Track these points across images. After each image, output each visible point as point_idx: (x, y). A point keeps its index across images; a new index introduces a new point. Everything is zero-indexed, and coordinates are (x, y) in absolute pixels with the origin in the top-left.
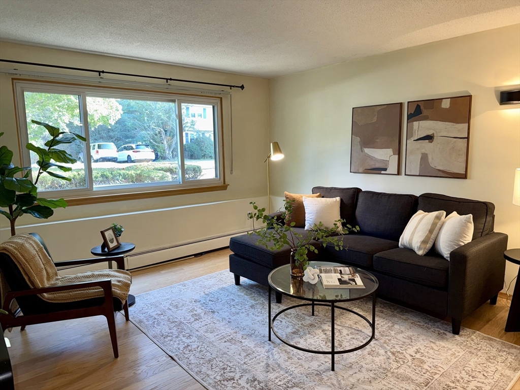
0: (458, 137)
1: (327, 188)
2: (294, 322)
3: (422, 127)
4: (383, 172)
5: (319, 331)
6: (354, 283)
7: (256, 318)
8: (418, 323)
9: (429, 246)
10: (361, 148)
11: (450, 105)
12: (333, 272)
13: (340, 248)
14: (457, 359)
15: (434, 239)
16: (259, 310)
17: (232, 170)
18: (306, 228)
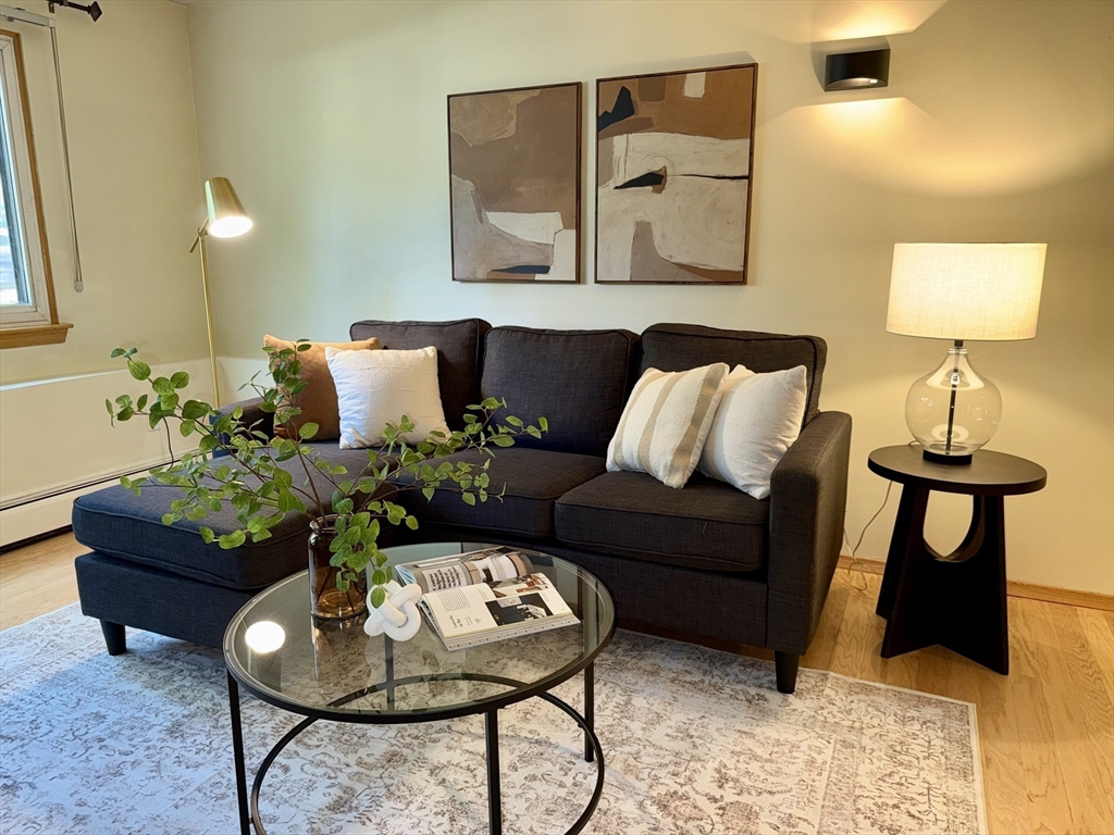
0: (727, 175)
1: (394, 325)
2: (330, 762)
3: (636, 150)
4: (539, 277)
5: (420, 778)
6: (542, 611)
7: (188, 774)
8: (688, 678)
9: (694, 460)
10: (479, 212)
11: (705, 89)
12: (463, 579)
13: (477, 497)
14: (825, 774)
15: (703, 439)
16: (201, 739)
17: (78, 279)
18: (343, 442)
